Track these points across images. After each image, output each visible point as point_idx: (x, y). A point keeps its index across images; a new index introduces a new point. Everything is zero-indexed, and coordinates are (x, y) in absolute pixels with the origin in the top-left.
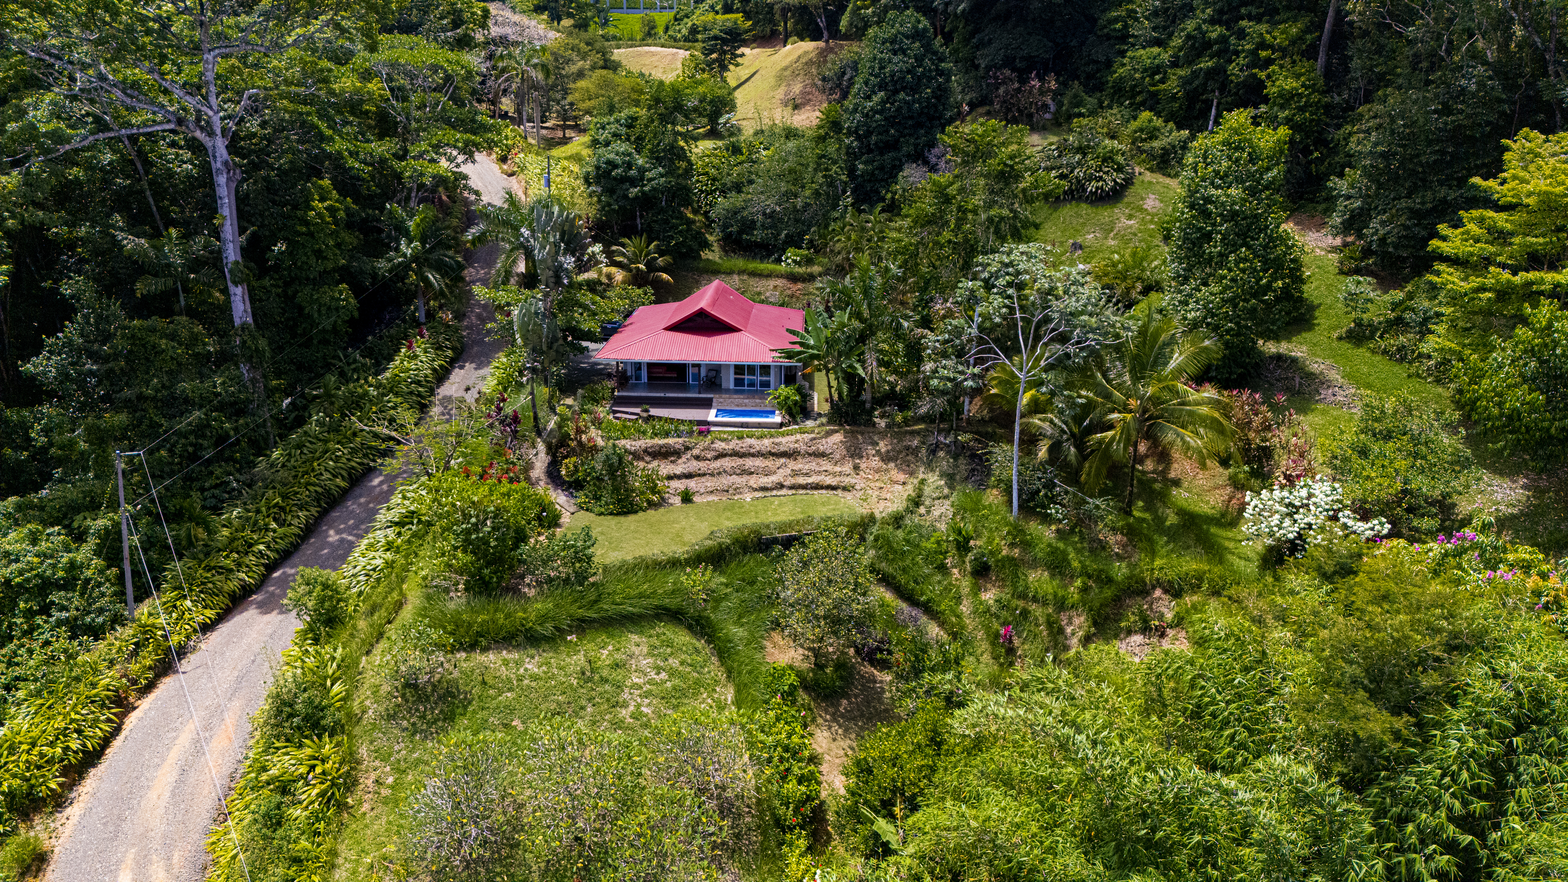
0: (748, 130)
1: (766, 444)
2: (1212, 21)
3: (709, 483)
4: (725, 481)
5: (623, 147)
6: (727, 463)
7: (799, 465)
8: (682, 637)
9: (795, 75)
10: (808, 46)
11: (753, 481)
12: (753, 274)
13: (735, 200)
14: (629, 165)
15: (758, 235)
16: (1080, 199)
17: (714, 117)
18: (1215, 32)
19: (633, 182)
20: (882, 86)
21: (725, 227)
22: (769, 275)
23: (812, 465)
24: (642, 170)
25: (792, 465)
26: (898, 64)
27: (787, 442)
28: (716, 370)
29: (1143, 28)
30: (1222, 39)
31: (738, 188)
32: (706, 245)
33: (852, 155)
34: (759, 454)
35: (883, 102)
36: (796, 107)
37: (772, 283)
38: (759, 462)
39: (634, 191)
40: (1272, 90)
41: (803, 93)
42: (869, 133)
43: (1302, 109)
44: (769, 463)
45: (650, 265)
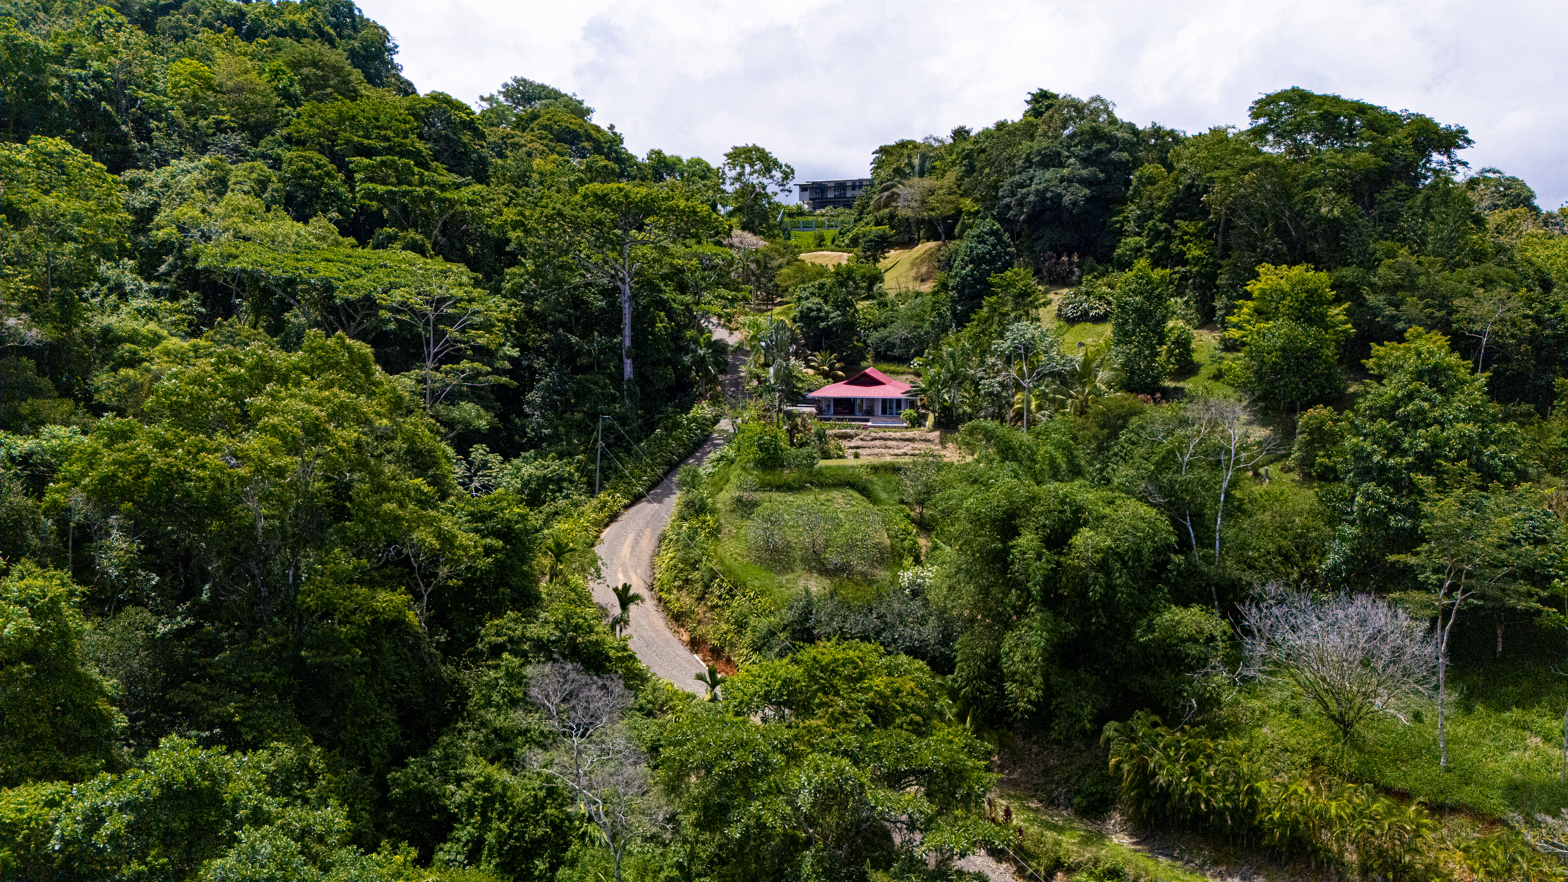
0: (892, 295)
1: (898, 435)
2: (1162, 221)
3: (868, 451)
4: (876, 451)
5: (817, 300)
6: (877, 443)
7: (917, 445)
8: (856, 495)
9: (923, 262)
10: (932, 244)
11: (891, 451)
12: (893, 373)
13: (883, 332)
14: (819, 310)
15: (897, 352)
16: (1086, 321)
17: (870, 288)
18: (1163, 227)
19: (822, 319)
20: (971, 262)
21: (875, 349)
22: (903, 373)
23: (923, 445)
24: (828, 313)
25: (912, 445)
26: (981, 249)
27: (909, 434)
28: (872, 401)
29: (1131, 226)
30: (1167, 230)
31: (885, 326)
32: (865, 359)
33: (954, 301)
34: (895, 439)
35: (972, 270)
36: (923, 281)
37: (905, 377)
38: (894, 443)
39: (822, 325)
40: (1189, 256)
41: (927, 272)
42: (964, 288)
43: (1205, 266)
44: (900, 444)
45: (831, 367)
